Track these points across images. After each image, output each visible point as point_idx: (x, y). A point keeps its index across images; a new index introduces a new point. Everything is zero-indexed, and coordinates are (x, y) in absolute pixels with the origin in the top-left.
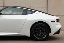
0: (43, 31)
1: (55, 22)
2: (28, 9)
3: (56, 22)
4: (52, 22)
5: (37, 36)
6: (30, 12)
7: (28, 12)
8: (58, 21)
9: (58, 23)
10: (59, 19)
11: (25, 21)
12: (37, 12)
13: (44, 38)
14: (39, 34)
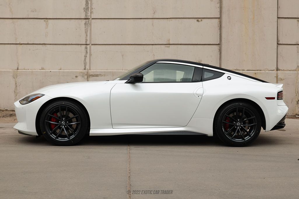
0: (244, 123)
1: (274, 98)
2: (204, 67)
3: (276, 98)
4: (268, 98)
5: (231, 135)
6: (211, 75)
7: (206, 75)
8: (280, 95)
9: (281, 102)
10: (282, 91)
11: (200, 97)
12: (227, 74)
13: (247, 138)
14: (234, 130)
